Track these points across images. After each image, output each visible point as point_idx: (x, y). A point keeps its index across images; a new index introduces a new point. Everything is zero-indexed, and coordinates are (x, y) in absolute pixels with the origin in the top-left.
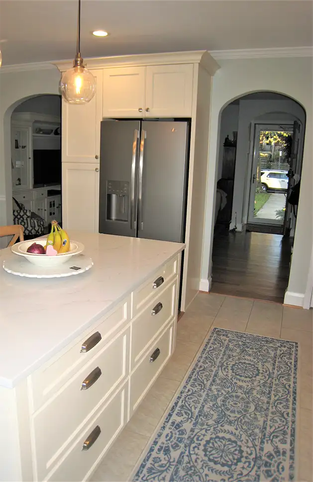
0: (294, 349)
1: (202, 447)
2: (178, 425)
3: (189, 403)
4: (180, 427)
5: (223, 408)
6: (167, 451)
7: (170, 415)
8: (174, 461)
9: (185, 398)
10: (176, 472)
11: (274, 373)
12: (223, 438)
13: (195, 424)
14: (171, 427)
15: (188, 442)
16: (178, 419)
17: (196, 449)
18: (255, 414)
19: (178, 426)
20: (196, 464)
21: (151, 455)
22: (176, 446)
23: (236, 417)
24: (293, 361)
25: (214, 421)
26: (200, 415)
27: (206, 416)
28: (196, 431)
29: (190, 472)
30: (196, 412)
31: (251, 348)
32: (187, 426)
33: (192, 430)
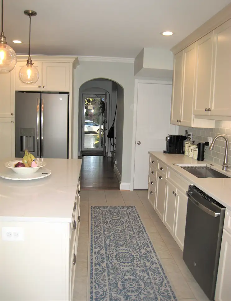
0: (134, 209)
1: (115, 259)
2: (98, 252)
3: (98, 242)
4: (99, 253)
5: (115, 240)
6: (99, 265)
7: (92, 249)
8: (105, 268)
9: (95, 240)
10: (109, 271)
11: (130, 221)
12: (122, 252)
13: (106, 250)
14: (95, 254)
15: (107, 258)
16: (97, 250)
17: (112, 260)
18: (131, 240)
19: (98, 253)
20: (115, 266)
21: (92, 268)
22: (102, 262)
23: (123, 243)
24: (136, 214)
25: (114, 246)
26: (106, 246)
27: (109, 246)
28: (108, 253)
29: (115, 270)
30: (103, 245)
31: (114, 212)
32: (103, 252)
33: (106, 253)
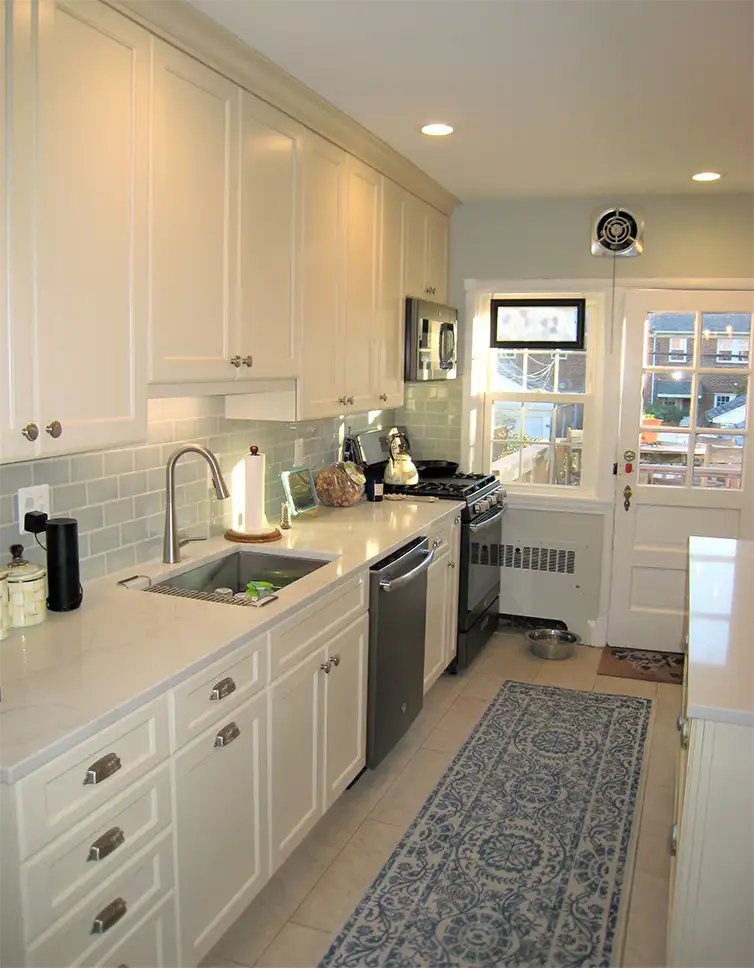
1: (545, 856)
2: (594, 890)
3: (582, 935)
4: (590, 886)
5: (507, 926)
6: (599, 850)
7: (614, 907)
9: (593, 948)
12: (509, 870)
13: (561, 891)
14: (605, 885)
15: (568, 863)
16: (596, 899)
17: (554, 853)
19: (593, 887)
22: (587, 856)
23: (481, 908)
25: (524, 898)
26: (554, 908)
27: (543, 908)
28: (558, 880)
29: (559, 826)
32: (575, 888)
33: (565, 881)
